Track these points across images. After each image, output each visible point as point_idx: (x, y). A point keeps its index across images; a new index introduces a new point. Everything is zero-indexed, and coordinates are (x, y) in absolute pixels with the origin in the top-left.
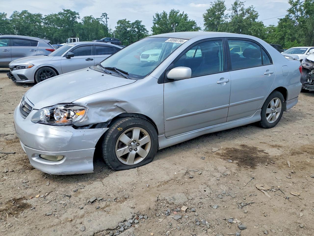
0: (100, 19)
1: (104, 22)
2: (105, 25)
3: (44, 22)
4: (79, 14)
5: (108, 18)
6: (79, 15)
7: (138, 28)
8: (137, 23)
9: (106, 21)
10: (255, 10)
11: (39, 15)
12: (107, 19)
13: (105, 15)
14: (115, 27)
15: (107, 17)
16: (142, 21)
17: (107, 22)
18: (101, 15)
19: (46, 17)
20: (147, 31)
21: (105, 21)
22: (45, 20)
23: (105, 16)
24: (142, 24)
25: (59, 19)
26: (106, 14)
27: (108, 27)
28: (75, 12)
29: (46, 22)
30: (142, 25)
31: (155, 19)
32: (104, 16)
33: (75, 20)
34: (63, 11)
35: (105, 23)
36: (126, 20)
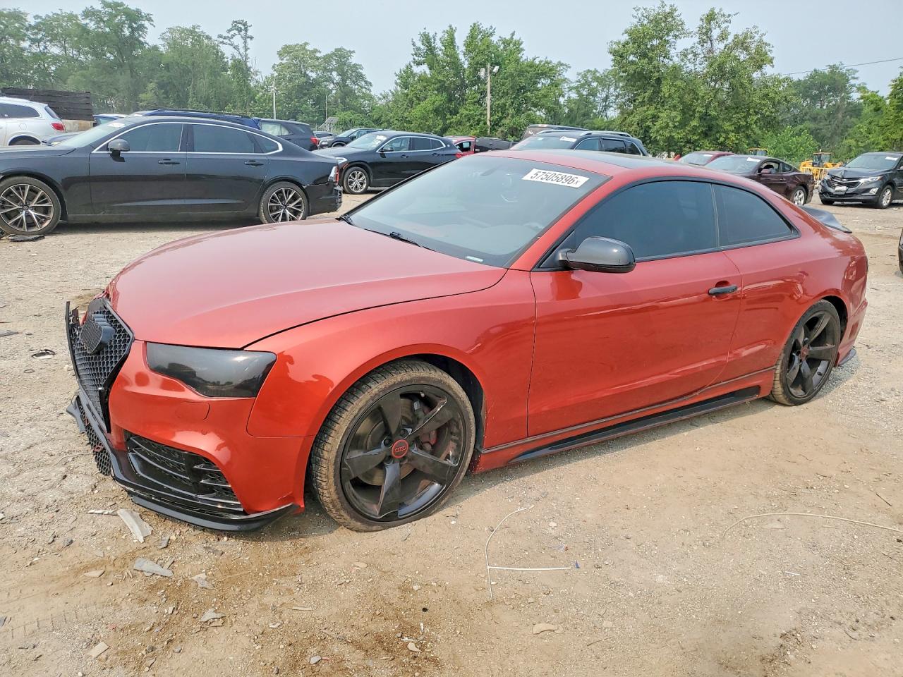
0: (225, 38)
1: (236, 48)
2: (240, 57)
3: (32, 37)
4: (153, 18)
5: (251, 38)
6: (152, 23)
7: (343, 74)
8: (341, 56)
9: (245, 46)
10: (765, 39)
11: (17, 16)
12: (248, 40)
13: (240, 27)
14: (273, 67)
15: (249, 33)
16: (353, 52)
17: (246, 49)
18: (230, 27)
19: (40, 23)
20: (366, 82)
21: (241, 45)
22: (36, 31)
23: (240, 30)
24: (353, 60)
25: (84, 29)
26: (245, 24)
27: (249, 64)
28: (138, 12)
29: (40, 36)
30: (353, 63)
31: (419, 49)
32: (237, 29)
33: (140, 36)
34: (98, 6)
35: (242, 51)
36: (308, 47)
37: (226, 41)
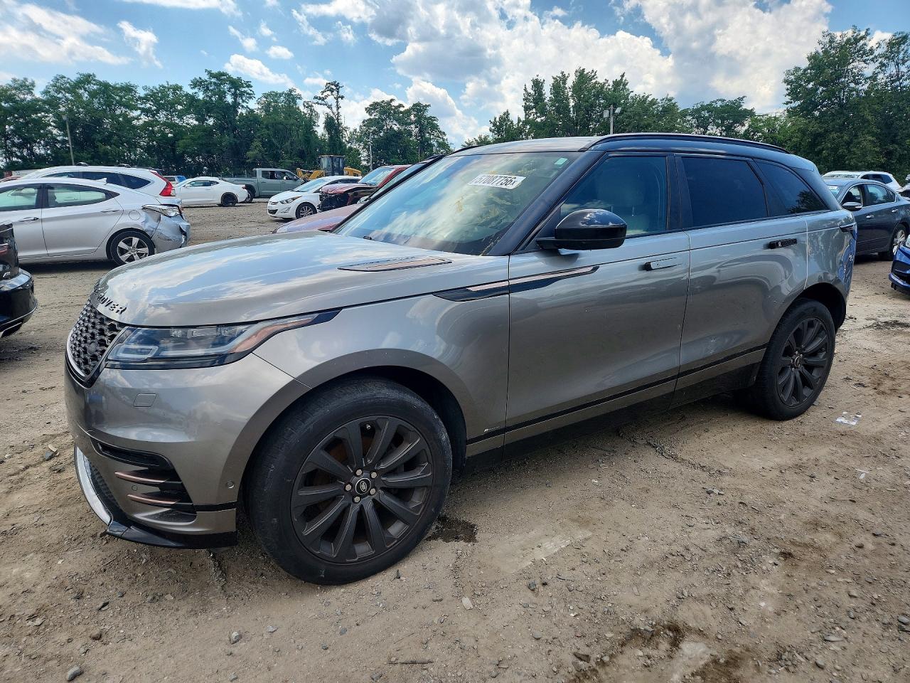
0: (320, 99)
1: (330, 107)
2: (333, 116)
4: (251, 84)
5: (342, 97)
6: (251, 88)
7: (420, 126)
9: (337, 105)
11: (128, 89)
12: (340, 99)
13: (333, 88)
14: (362, 122)
15: (341, 94)
17: (338, 108)
18: (324, 89)
19: (148, 94)
21: (334, 104)
22: (145, 101)
23: (332, 91)
25: (192, 99)
26: (337, 85)
27: (340, 121)
28: (239, 80)
29: (148, 106)
30: (429, 116)
31: (530, 94)
32: (330, 90)
34: (205, 77)
35: (335, 109)
36: (393, 104)
37: (320, 101)
